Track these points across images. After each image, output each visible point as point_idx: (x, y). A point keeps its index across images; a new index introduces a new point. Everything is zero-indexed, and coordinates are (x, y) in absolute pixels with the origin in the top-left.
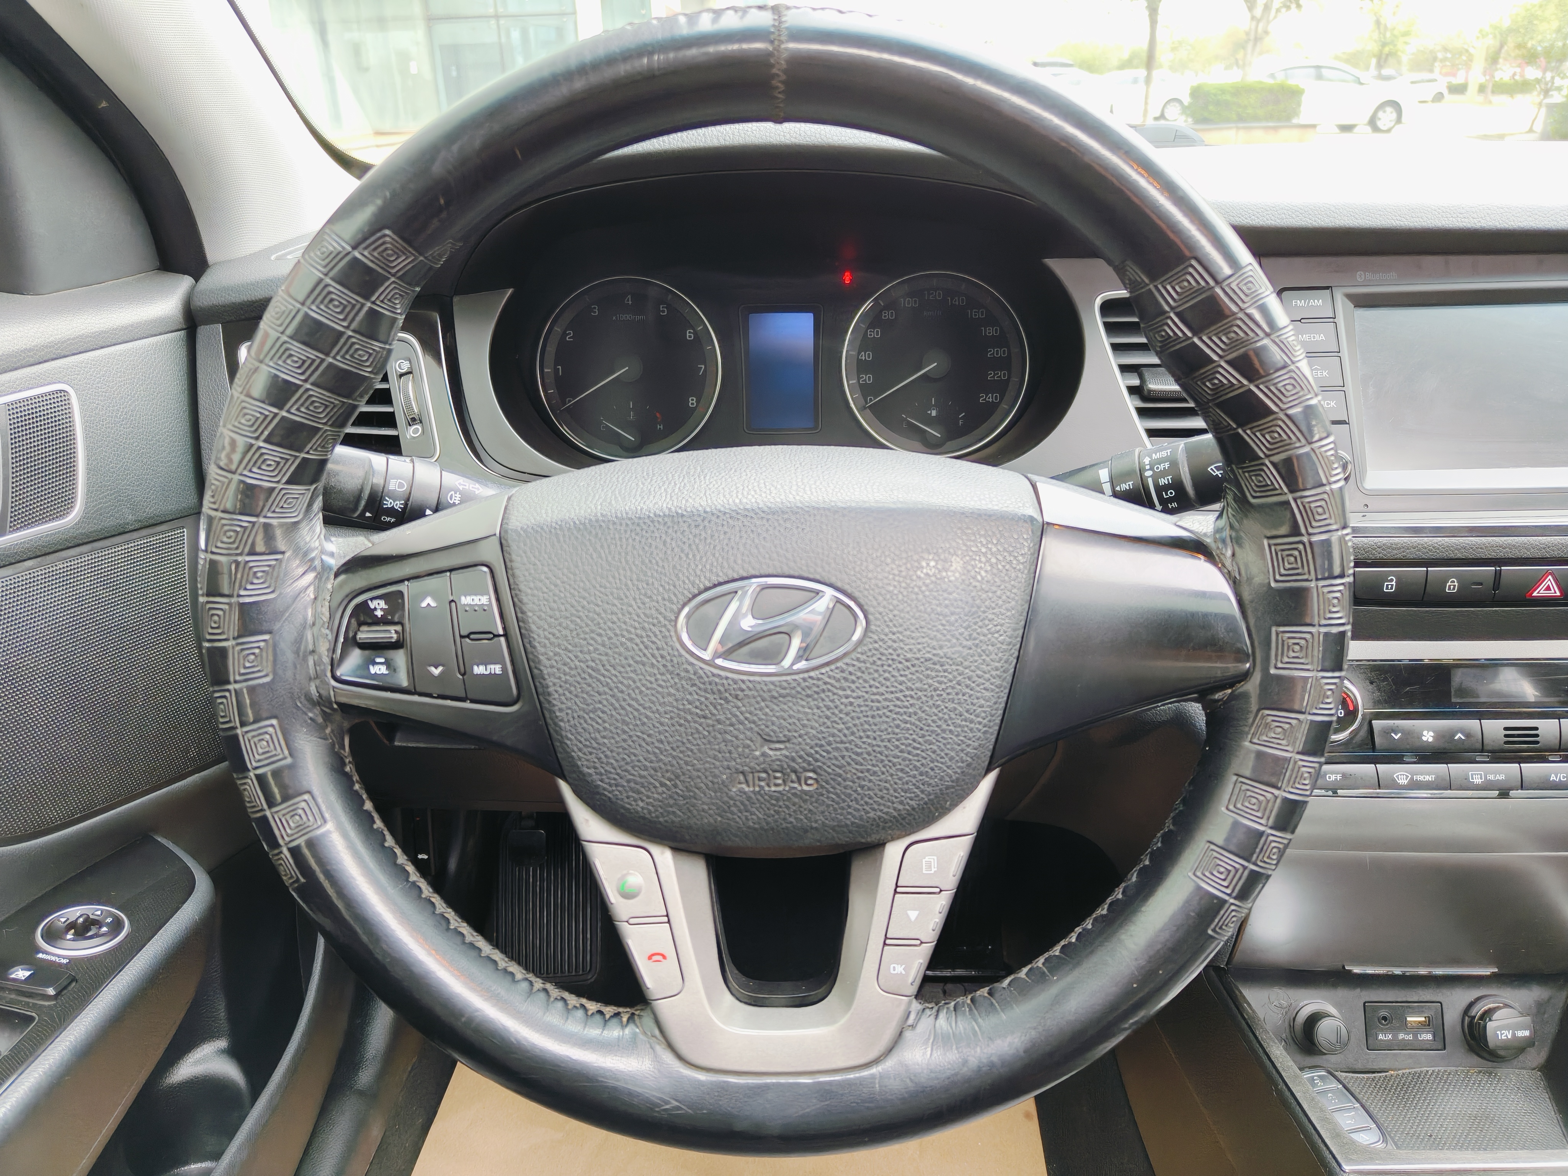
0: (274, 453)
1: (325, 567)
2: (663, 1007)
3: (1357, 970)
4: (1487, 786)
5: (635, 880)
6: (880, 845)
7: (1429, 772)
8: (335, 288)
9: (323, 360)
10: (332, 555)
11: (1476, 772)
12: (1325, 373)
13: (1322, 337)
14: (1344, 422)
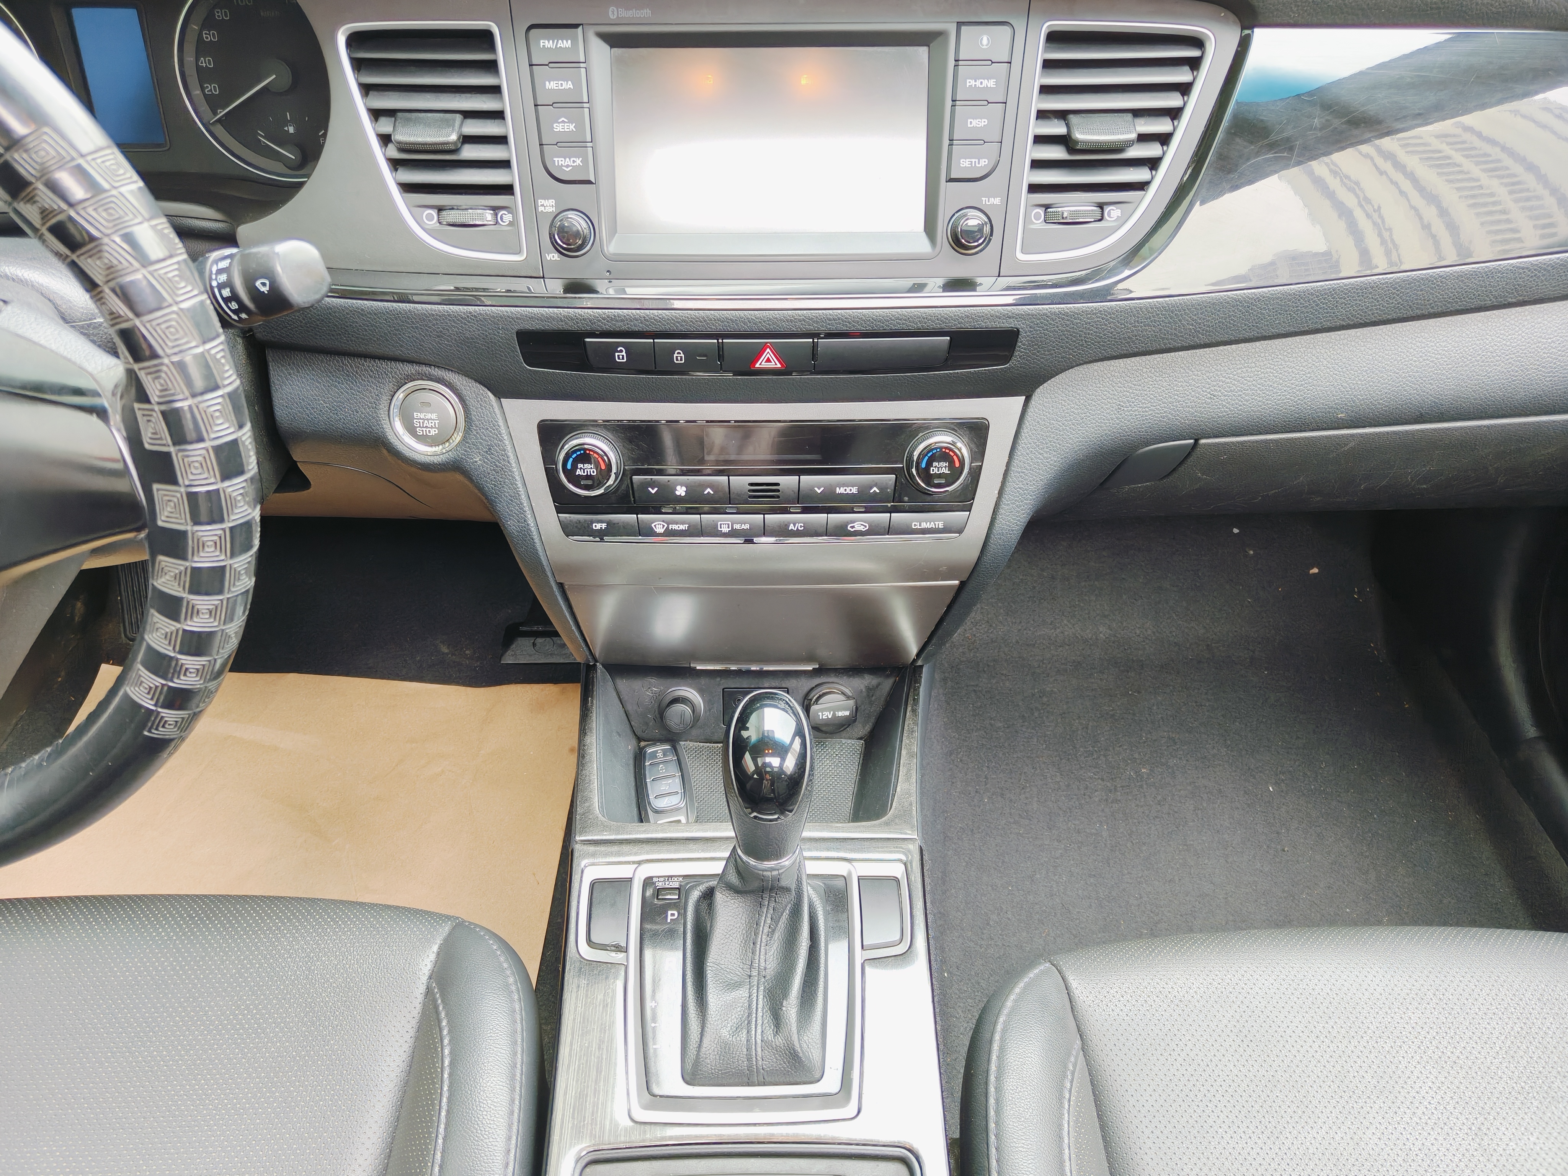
3: (699, 667)
4: (733, 533)
7: (680, 523)
11: (724, 522)
12: (572, 127)
13: (570, 85)
14: (589, 182)
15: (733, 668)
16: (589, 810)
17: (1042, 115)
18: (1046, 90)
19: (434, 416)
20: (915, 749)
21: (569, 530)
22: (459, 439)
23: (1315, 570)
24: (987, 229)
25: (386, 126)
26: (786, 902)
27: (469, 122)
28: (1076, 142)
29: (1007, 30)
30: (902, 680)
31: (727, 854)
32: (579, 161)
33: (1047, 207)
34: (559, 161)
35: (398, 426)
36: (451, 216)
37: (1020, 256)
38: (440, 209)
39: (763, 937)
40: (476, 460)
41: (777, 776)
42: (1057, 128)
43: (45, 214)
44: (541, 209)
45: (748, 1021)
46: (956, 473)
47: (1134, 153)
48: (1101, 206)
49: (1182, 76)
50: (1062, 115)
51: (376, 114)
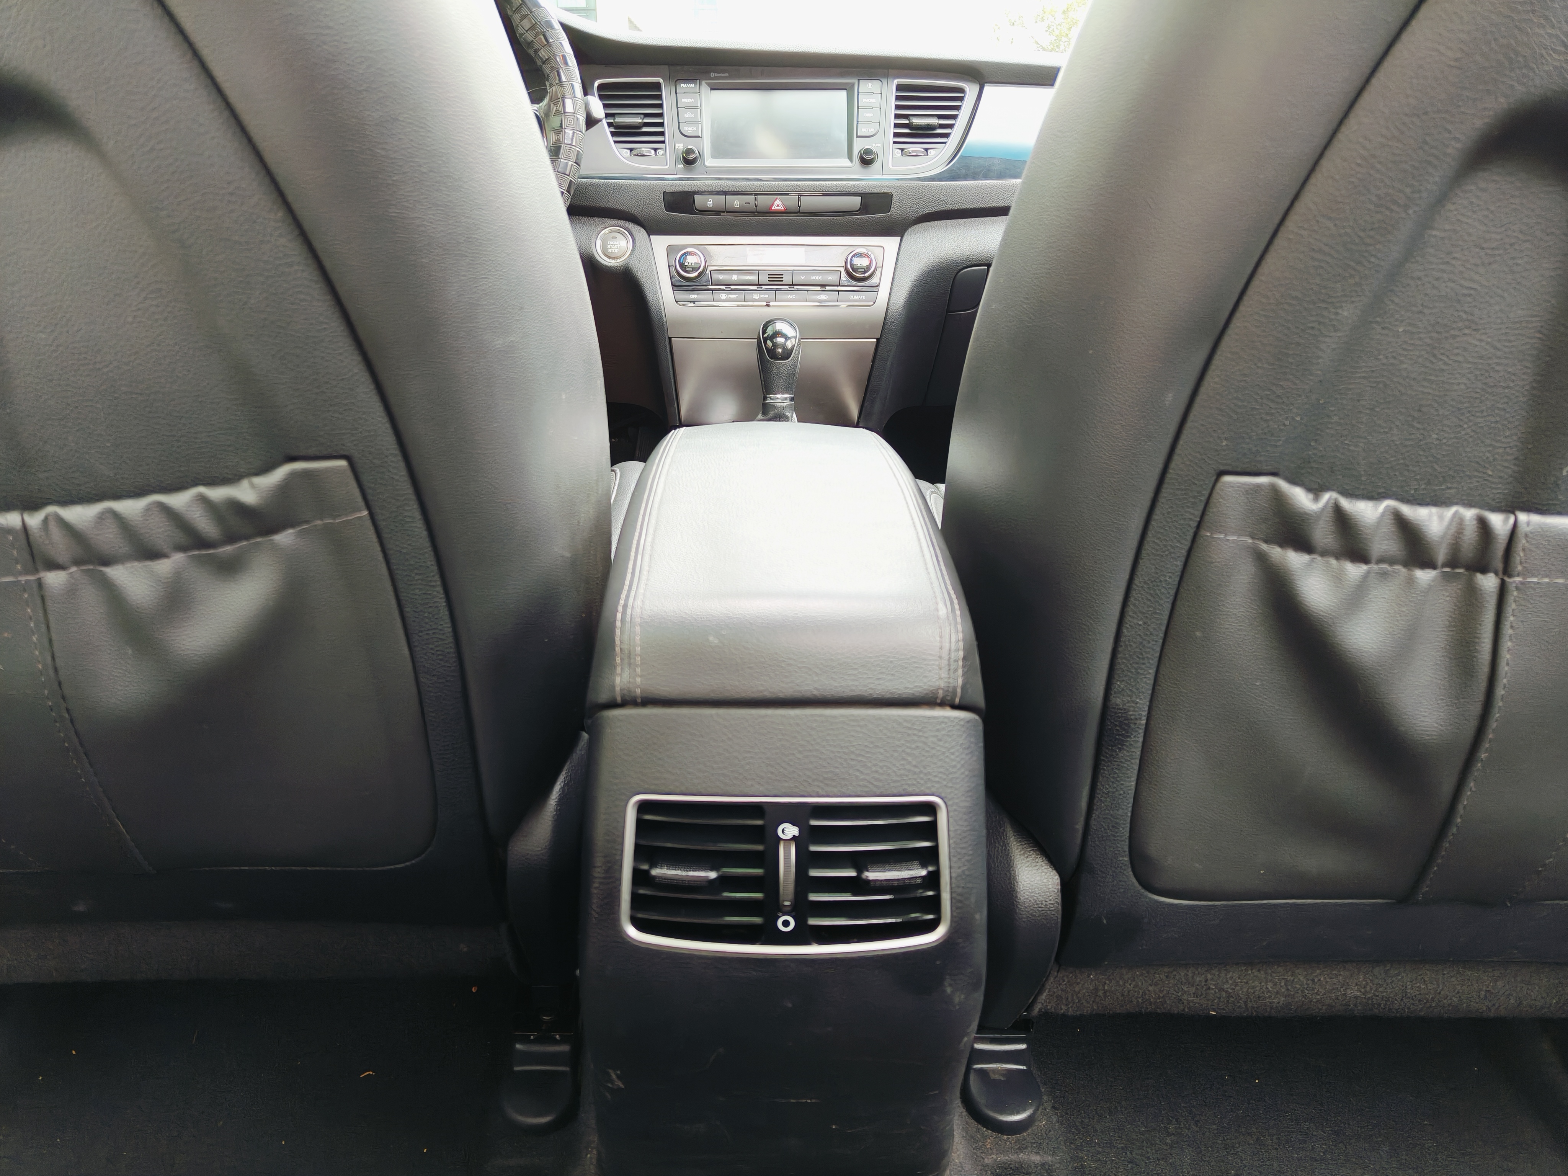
4: (760, 300)
11: (756, 295)
12: (693, 116)
13: (693, 100)
14: (699, 137)
17: (897, 115)
18: (898, 106)
19: (618, 244)
21: (678, 301)
22: (628, 256)
25: (612, 120)
27: (647, 118)
28: (913, 127)
29: (879, 82)
32: (695, 129)
33: (902, 149)
34: (686, 128)
35: (599, 243)
36: (636, 152)
37: (891, 167)
38: (631, 150)
40: (636, 267)
41: (784, 346)
42: (904, 121)
44: (677, 147)
47: (939, 131)
48: (927, 150)
49: (957, 103)
50: (906, 116)
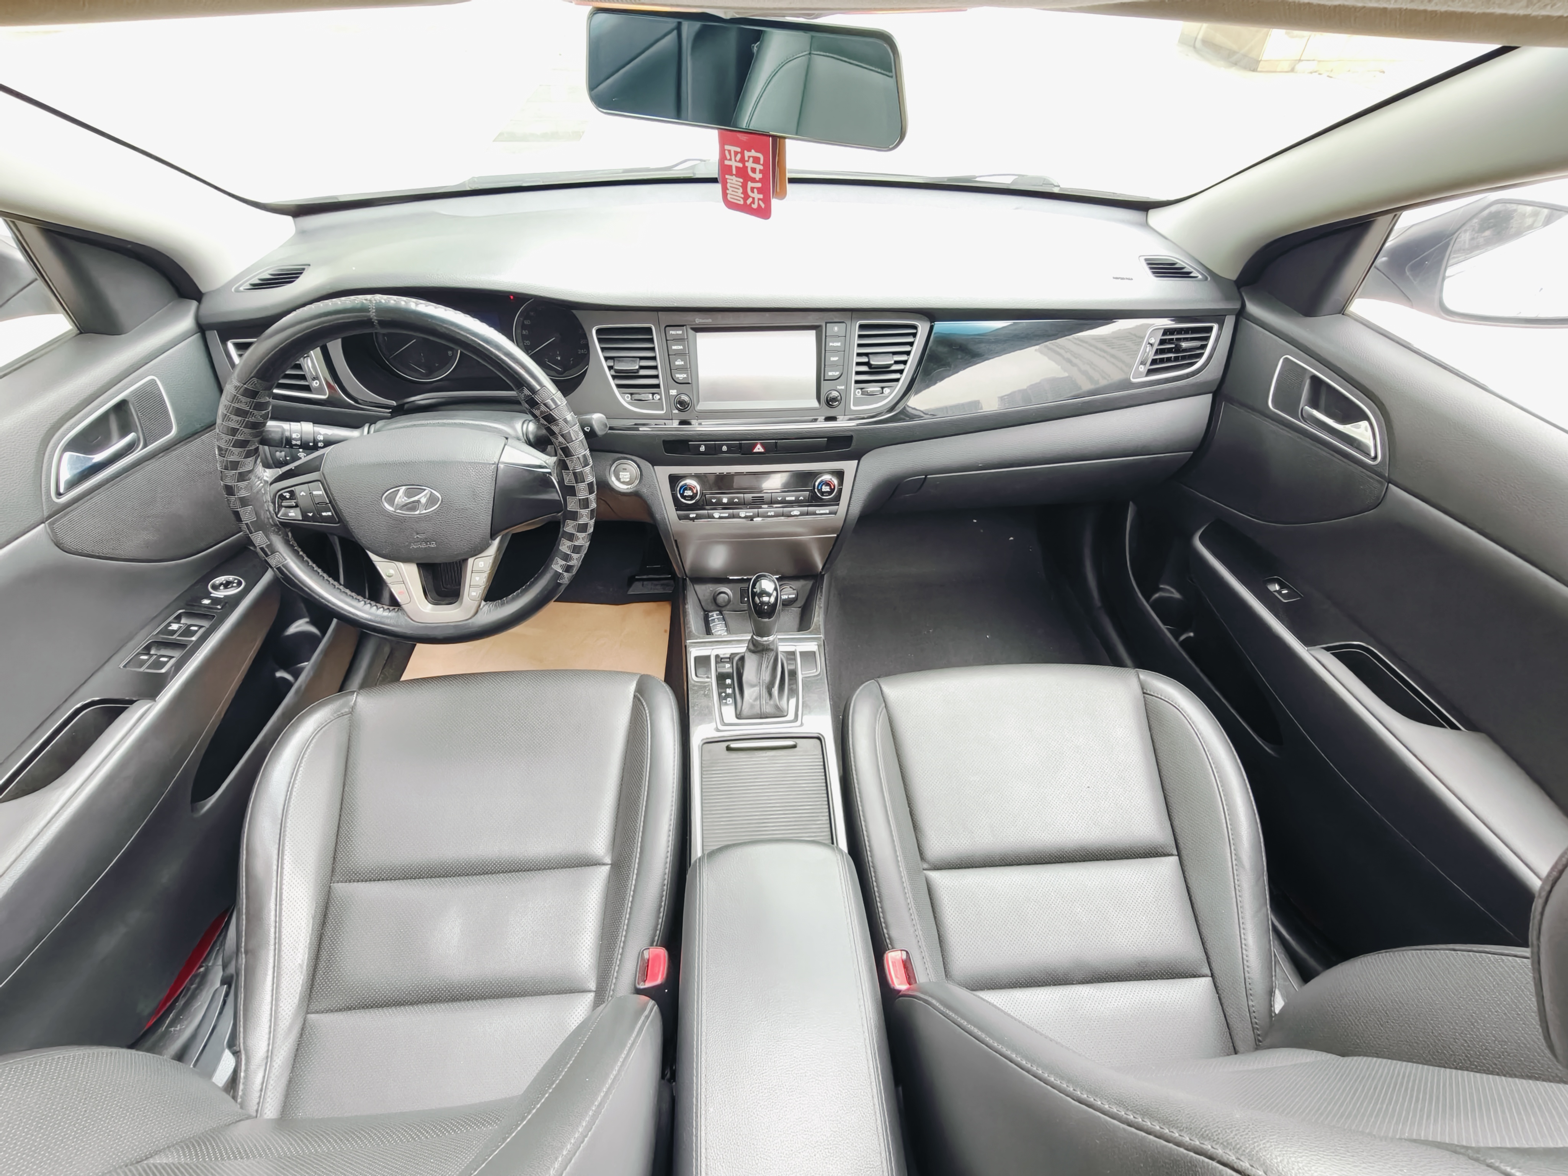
0: (237, 450)
1: (266, 482)
2: (404, 607)
3: (731, 578)
4: (746, 517)
5: (392, 572)
6: (467, 560)
7: (725, 513)
8: (240, 397)
9: (244, 420)
10: (267, 477)
11: (743, 514)
12: (682, 363)
13: (681, 347)
14: (689, 383)
15: (745, 578)
16: (690, 632)
17: (859, 355)
18: (860, 345)
19: (628, 473)
20: (822, 605)
21: (680, 518)
22: (637, 482)
23: (1011, 538)
24: (839, 398)
25: (611, 363)
26: (772, 655)
27: (642, 361)
28: (872, 365)
29: (844, 324)
30: (816, 582)
31: (750, 638)
32: (685, 376)
33: (862, 389)
34: (678, 376)
35: (613, 479)
36: (637, 397)
37: (853, 408)
38: (631, 394)
39: (764, 666)
40: (644, 491)
41: (768, 603)
42: (865, 359)
43: (542, 413)
44: (671, 394)
45: (759, 697)
46: (832, 490)
47: (895, 367)
48: (883, 388)
49: (910, 339)
50: (867, 355)
51: (607, 358)
